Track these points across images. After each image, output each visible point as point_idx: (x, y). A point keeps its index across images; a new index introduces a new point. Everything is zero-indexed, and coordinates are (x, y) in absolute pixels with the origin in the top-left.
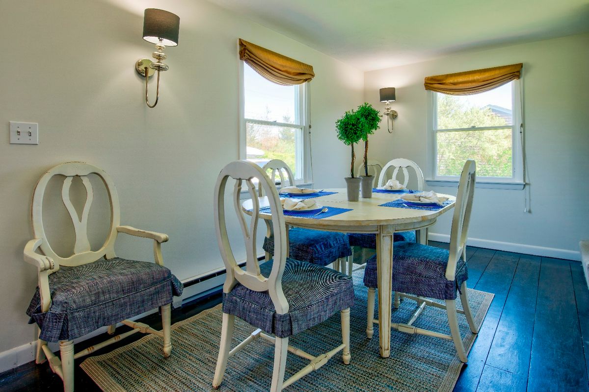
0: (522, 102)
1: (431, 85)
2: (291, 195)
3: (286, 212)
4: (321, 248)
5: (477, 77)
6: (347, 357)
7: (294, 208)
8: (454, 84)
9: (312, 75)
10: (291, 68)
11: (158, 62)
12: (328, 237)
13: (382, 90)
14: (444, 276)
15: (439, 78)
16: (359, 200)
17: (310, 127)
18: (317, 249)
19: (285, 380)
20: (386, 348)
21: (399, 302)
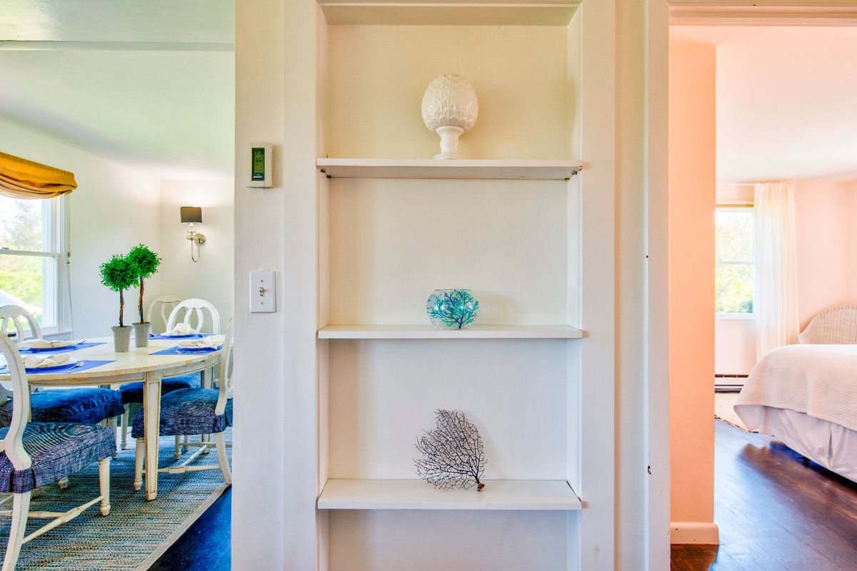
2: (35, 351)
3: (28, 370)
4: (79, 409)
6: (106, 508)
7: (40, 365)
9: (72, 186)
10: (35, 177)
12: (91, 396)
13: (183, 209)
14: (214, 412)
16: (130, 349)
17: (69, 255)
18: (73, 411)
19: (25, 536)
20: (153, 490)
21: (180, 453)
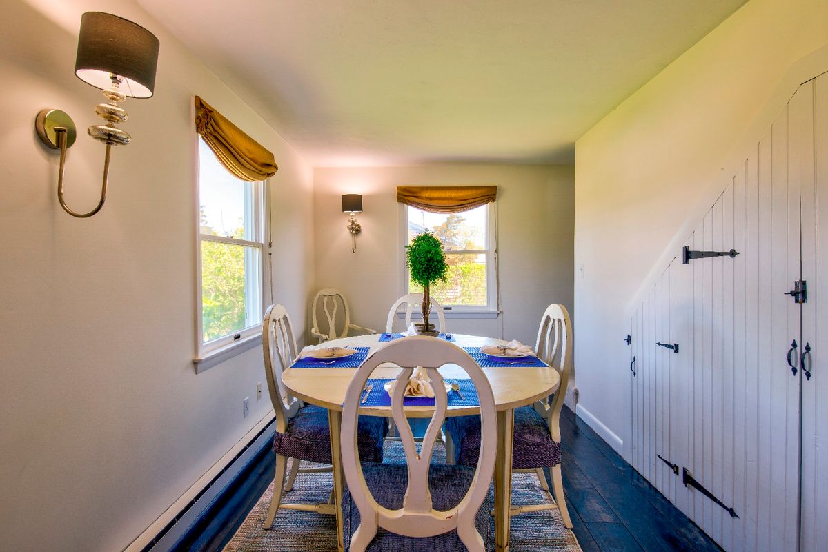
0: (496, 228)
1: (405, 197)
5: (453, 194)
8: (430, 199)
9: (275, 168)
11: (107, 126)
13: (345, 196)
14: (551, 439)
15: (414, 190)
17: (270, 245)
